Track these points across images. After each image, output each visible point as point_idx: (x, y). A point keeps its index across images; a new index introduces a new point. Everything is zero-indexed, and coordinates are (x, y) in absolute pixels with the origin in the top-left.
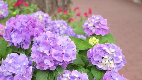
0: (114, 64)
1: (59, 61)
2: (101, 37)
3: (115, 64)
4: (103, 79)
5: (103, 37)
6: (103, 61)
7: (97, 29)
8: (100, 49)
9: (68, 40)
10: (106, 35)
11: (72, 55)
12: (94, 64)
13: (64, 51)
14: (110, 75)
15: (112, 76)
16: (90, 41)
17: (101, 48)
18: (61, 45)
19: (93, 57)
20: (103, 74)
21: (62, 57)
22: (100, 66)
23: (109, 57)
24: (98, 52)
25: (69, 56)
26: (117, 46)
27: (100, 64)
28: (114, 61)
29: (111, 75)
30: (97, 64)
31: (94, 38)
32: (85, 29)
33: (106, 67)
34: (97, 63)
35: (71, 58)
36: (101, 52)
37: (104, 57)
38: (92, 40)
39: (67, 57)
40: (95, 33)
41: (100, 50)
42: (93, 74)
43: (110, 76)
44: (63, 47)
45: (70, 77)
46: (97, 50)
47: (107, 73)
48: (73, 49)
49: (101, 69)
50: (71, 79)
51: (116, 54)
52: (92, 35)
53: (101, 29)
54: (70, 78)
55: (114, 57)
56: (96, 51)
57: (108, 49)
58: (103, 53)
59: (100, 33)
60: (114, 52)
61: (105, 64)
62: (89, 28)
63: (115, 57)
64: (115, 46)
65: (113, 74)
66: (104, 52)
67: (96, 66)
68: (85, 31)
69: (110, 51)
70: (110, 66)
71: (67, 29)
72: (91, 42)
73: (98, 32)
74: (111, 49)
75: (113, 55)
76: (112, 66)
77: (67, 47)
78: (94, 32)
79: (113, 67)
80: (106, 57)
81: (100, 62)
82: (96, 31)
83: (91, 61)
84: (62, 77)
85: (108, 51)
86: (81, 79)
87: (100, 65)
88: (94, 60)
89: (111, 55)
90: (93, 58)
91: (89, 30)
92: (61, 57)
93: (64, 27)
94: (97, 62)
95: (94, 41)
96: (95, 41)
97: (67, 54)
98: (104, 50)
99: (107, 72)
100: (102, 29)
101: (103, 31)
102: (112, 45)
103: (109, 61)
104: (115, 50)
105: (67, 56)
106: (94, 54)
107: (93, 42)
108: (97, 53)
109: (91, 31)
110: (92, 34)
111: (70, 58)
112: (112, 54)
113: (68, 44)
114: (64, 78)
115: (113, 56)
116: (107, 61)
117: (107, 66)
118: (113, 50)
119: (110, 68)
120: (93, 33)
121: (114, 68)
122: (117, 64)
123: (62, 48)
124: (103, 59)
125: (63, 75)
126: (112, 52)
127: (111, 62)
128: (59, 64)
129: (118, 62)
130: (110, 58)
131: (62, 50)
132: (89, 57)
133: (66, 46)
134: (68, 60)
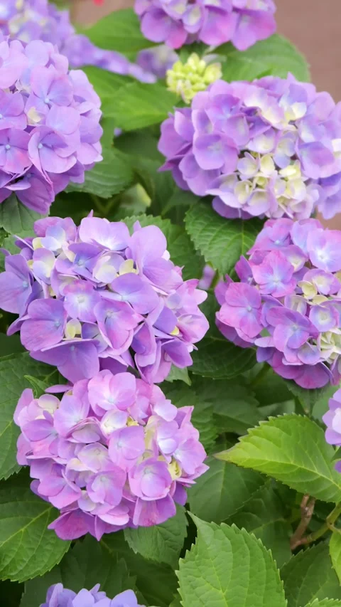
0: (307, 183)
1: (8, 169)
2: (230, 60)
3: (311, 185)
4: (248, 257)
5: (244, 54)
6: (247, 170)
7: (206, 12)
8: (225, 109)
9: (50, 62)
10: (258, 42)
11: (77, 136)
12: (198, 187)
13: (35, 120)
14: (283, 236)
15: (295, 240)
16: (177, 79)
17: (231, 101)
18: (13, 89)
19: (194, 151)
20: (246, 240)
21: (24, 149)
22: (232, 198)
23: (276, 143)
24: (219, 123)
25: (63, 145)
26: (318, 90)
27: (231, 185)
28: (302, 167)
29: (289, 236)
30: (217, 186)
31: (194, 61)
32: (143, 16)
33: (263, 200)
34: (215, 180)
35: (74, 154)
36: (233, 121)
37: (249, 147)
38: (183, 71)
39: (53, 148)
40: (196, 35)
41: (229, 115)
42: (194, 238)
43: (287, 241)
44: (26, 96)
45: (71, 248)
46: (210, 113)
47: (266, 232)
48: (84, 108)
49: (235, 210)
50: (77, 260)
51: (313, 129)
52: (184, 46)
53: (229, 9)
54: (71, 256)
55: (303, 145)
56: (204, 119)
57: (269, 104)
58: (242, 128)
59: (227, 30)
60: (304, 118)
61: (257, 186)
62: (166, 10)
63: (307, 145)
64: (310, 88)
65: (300, 231)
66: (249, 122)
67: (209, 199)
68: (143, 29)
69: (280, 112)
70: (282, 191)
71: (49, 26)
72: (180, 84)
73: (214, 31)
74: (283, 103)
75: (298, 135)
76: (293, 191)
77: (51, 96)
78: (192, 30)
79: (300, 200)
80: (261, 145)
81: (230, 177)
82: (202, 20)
83: (180, 174)
84: (32, 252)
85: (269, 115)
86: (131, 257)
87: (232, 191)
88: (197, 167)
89: (288, 134)
90: (192, 158)
91: (169, 23)
92: (18, 152)
93: (31, 15)
94: (214, 176)
95: (196, 77)
96: (202, 75)
97: (52, 132)
98: (251, 112)
99: (270, 225)
100: (236, 10)
101: (244, 24)
102: (292, 87)
103: (278, 168)
104: (308, 107)
105: (52, 142)
106: (196, 136)
107: (193, 83)
108: (212, 129)
109: (179, 24)
110: (182, 39)
111: (65, 153)
112: (292, 128)
113: (53, 82)
114: (38, 258)
115: (300, 140)
116: (267, 170)
117: (270, 194)
118: (298, 111)
119: (286, 202)
120: (189, 36)
121: (303, 204)
122: (321, 182)
123: (21, 100)
124: (248, 157)
125: (37, 243)
126: (292, 122)
127: (290, 171)
128: (11, 188)
129: (325, 173)
130: (284, 152)
131: (23, 113)
132: (170, 155)
133: (45, 88)
134: (59, 165)
